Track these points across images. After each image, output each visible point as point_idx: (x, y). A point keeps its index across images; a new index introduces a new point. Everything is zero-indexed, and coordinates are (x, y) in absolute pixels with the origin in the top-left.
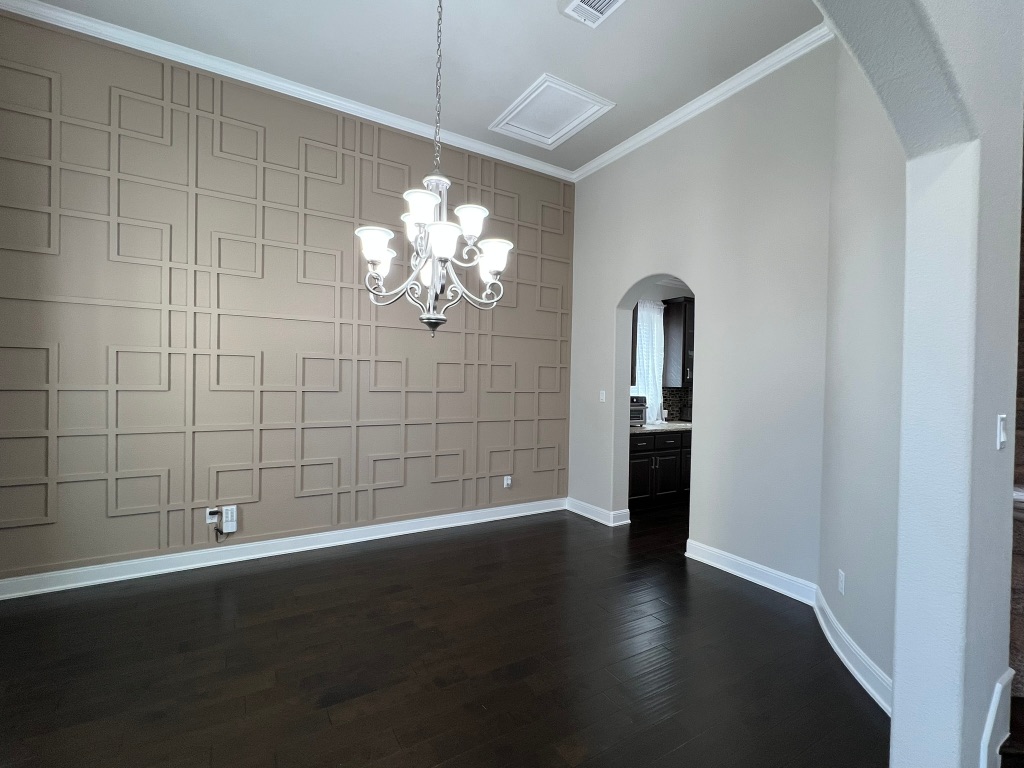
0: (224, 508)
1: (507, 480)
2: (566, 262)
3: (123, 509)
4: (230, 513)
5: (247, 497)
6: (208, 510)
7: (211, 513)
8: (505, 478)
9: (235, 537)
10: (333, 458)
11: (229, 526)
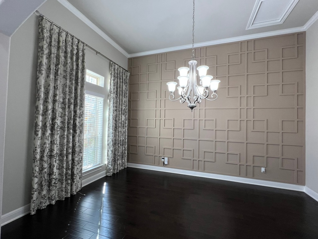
0: (165, 158)
1: (263, 170)
2: (302, 70)
3: (147, 154)
4: (166, 159)
5: (170, 156)
6: (162, 157)
7: (163, 158)
8: (262, 168)
9: (168, 166)
10: (192, 149)
11: (166, 163)
